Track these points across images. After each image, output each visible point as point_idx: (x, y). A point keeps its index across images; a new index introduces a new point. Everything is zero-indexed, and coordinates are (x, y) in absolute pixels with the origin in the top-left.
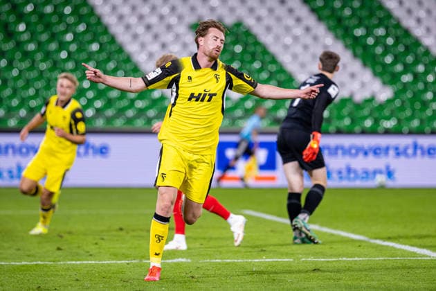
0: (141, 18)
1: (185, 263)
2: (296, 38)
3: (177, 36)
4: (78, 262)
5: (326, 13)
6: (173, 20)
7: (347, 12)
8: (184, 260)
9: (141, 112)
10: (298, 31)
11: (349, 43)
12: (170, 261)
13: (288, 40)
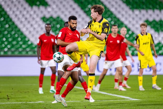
0: (23, 15)
1: (42, 103)
3: (36, 22)
6: (35, 16)
8: (41, 102)
9: (24, 49)
10: (80, 19)
12: (37, 102)
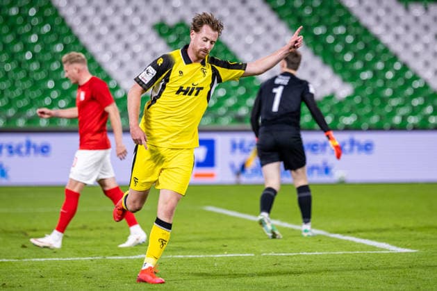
0: (104, 19)
2: (257, 38)
3: (140, 37)
4: (43, 260)
5: (287, 12)
6: (136, 20)
7: (307, 12)
10: (259, 30)
11: (309, 42)
12: (133, 257)
13: (249, 39)
